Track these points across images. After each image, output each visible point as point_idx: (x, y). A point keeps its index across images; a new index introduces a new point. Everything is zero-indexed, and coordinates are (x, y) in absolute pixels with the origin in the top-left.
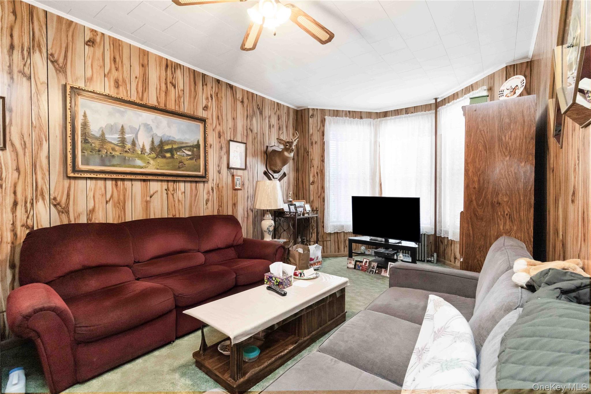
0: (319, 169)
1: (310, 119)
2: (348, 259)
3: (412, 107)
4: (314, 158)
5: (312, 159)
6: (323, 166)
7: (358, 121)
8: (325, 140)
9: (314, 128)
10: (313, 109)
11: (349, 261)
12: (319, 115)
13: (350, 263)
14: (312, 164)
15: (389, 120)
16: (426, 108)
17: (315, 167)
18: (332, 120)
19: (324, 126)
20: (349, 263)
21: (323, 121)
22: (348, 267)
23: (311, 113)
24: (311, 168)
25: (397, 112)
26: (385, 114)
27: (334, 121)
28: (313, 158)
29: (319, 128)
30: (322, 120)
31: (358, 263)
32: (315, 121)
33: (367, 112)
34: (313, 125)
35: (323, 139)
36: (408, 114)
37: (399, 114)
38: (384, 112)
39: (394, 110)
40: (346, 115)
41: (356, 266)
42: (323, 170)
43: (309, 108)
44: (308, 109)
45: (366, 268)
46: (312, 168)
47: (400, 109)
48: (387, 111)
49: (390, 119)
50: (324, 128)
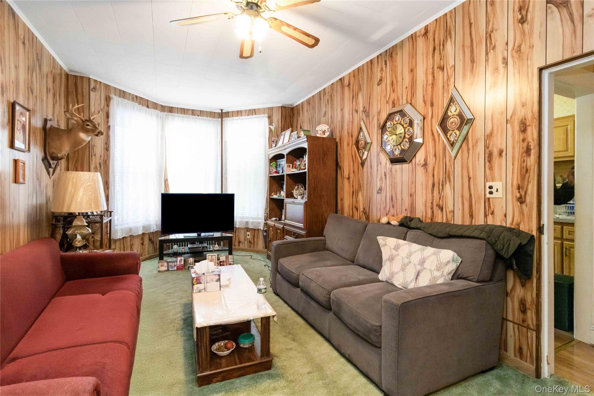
0: (102, 159)
1: (92, 92)
2: (158, 263)
3: (198, 110)
4: (96, 144)
5: (94, 146)
6: (108, 157)
7: (146, 110)
8: (110, 123)
9: (96, 105)
10: (96, 81)
11: (160, 264)
12: (102, 91)
13: (162, 266)
14: (93, 152)
15: (176, 116)
16: (211, 114)
17: (98, 156)
18: (120, 101)
19: (108, 106)
20: (160, 266)
21: (108, 99)
22: (159, 271)
23: (92, 85)
24: (92, 156)
25: (184, 111)
26: (171, 110)
27: (122, 103)
28: (94, 144)
29: (102, 107)
30: (106, 98)
31: (170, 264)
32: (98, 97)
33: (153, 102)
34: (95, 101)
35: (108, 122)
36: (194, 115)
37: (186, 113)
38: (169, 107)
39: (181, 108)
40: (133, 100)
41: (169, 267)
42: (107, 161)
43: (90, 77)
44: (89, 79)
45: (182, 267)
46: (94, 157)
47: (187, 109)
48: (173, 107)
49: (178, 116)
50: (109, 108)
